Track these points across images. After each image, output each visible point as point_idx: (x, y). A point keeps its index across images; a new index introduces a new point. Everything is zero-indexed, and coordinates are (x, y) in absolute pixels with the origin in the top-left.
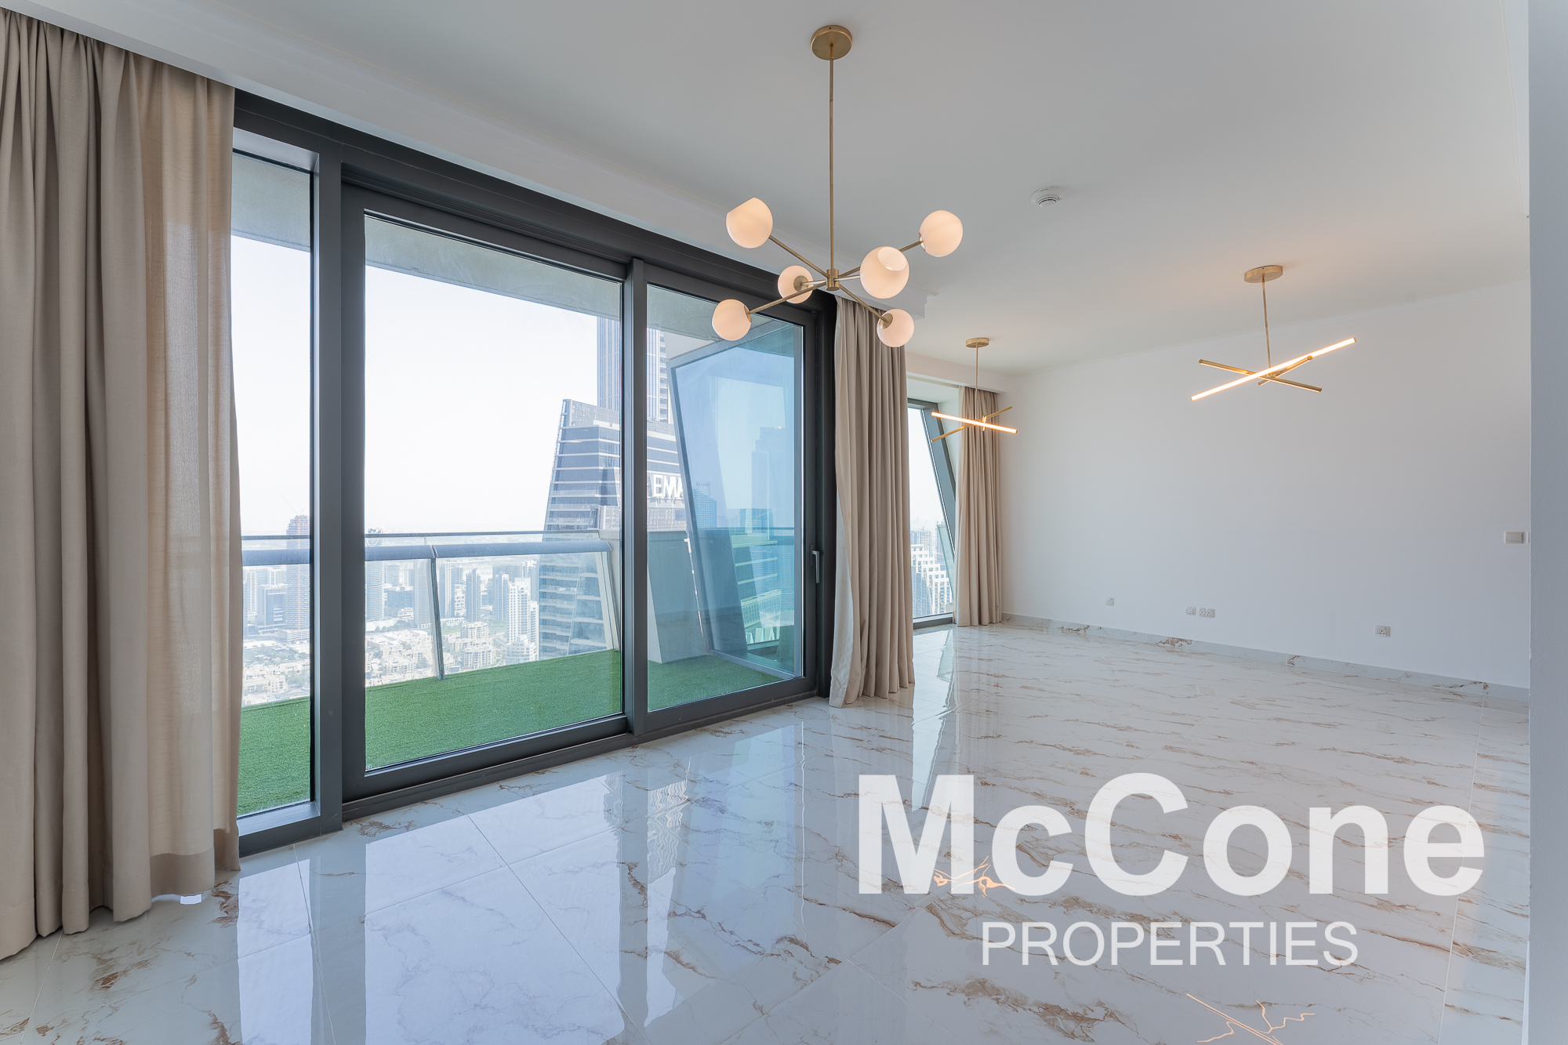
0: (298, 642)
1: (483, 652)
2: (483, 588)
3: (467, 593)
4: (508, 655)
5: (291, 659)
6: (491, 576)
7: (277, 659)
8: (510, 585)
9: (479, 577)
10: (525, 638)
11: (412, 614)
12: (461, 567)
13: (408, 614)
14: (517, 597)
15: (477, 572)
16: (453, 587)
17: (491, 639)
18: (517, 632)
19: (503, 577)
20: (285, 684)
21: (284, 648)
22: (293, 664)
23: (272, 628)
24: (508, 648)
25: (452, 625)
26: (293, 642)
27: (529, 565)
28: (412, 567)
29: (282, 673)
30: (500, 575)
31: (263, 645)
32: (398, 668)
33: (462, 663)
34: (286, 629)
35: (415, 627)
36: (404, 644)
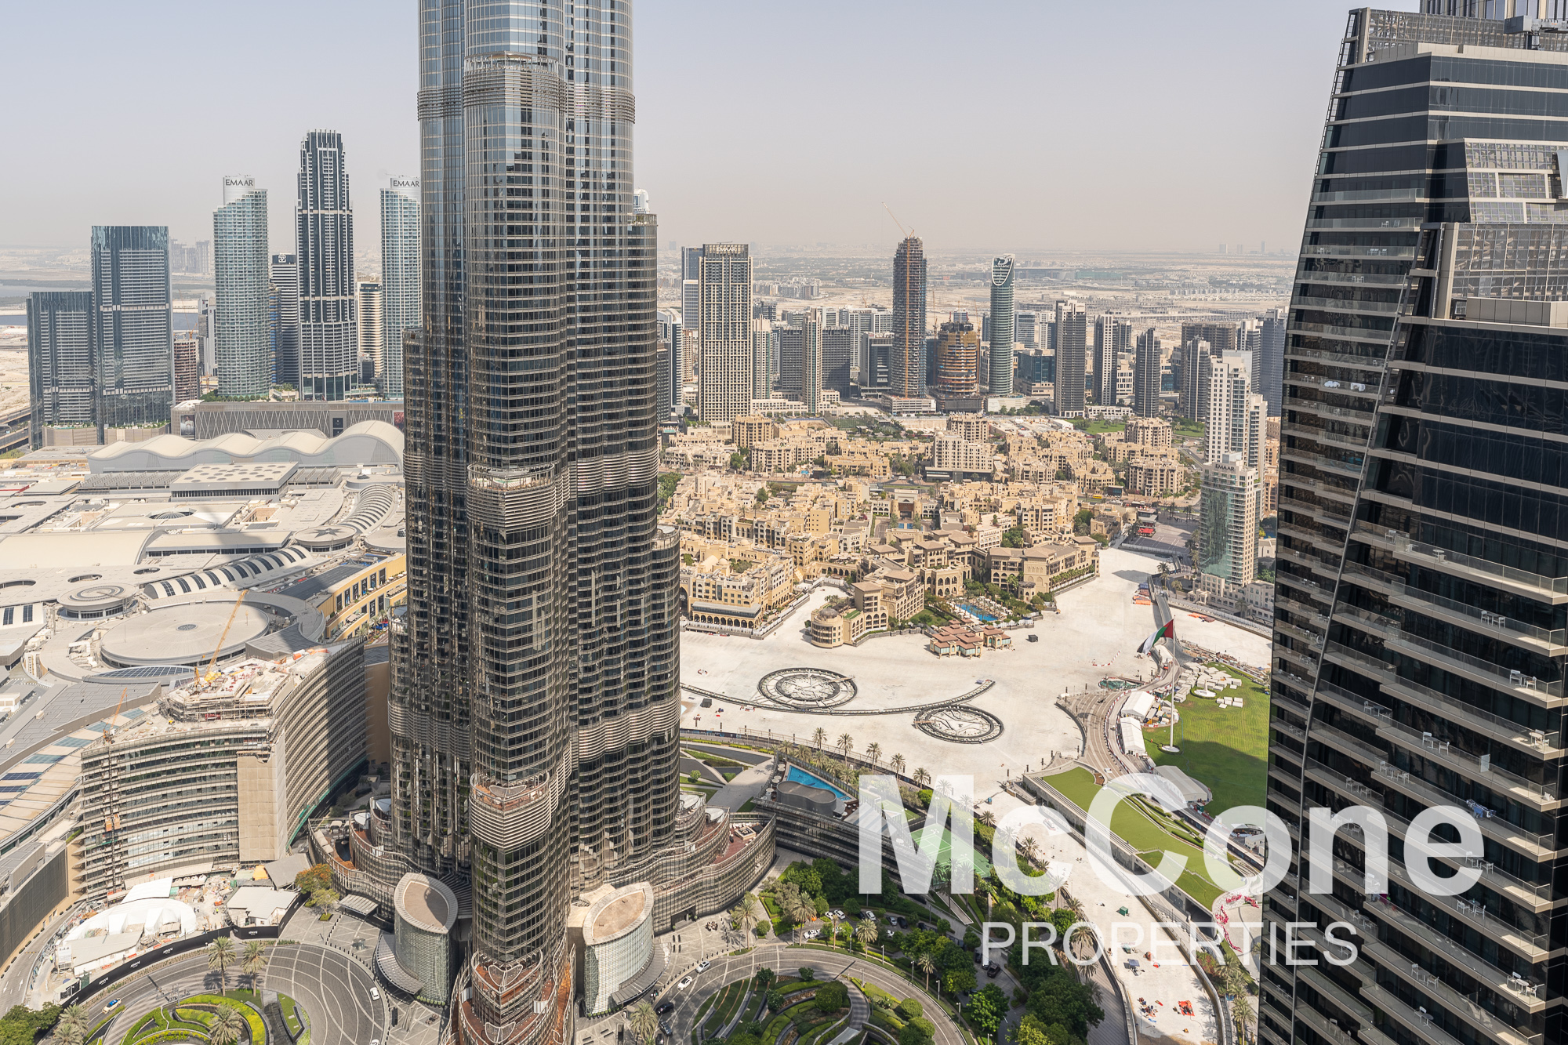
0: (905, 415)
1: (1162, 471)
2: (1164, 362)
3: (1138, 367)
4: (1206, 483)
5: (897, 437)
6: (1178, 343)
7: (880, 435)
8: (1214, 360)
9: (1158, 343)
10: (1237, 459)
11: (1051, 392)
12: (1128, 323)
13: (1045, 392)
14: (1225, 384)
15: (1155, 334)
16: (1115, 357)
17: (1175, 451)
18: (1223, 445)
19: (1200, 345)
20: (888, 469)
21: (889, 420)
22: (899, 444)
23: (874, 391)
24: (1207, 471)
25: (1112, 417)
26: (899, 414)
27: (1248, 327)
28: (1054, 320)
29: (886, 455)
30: (1195, 343)
31: (865, 412)
32: (1030, 474)
33: (1126, 483)
34: (892, 394)
35: (1056, 413)
36: (1039, 438)
